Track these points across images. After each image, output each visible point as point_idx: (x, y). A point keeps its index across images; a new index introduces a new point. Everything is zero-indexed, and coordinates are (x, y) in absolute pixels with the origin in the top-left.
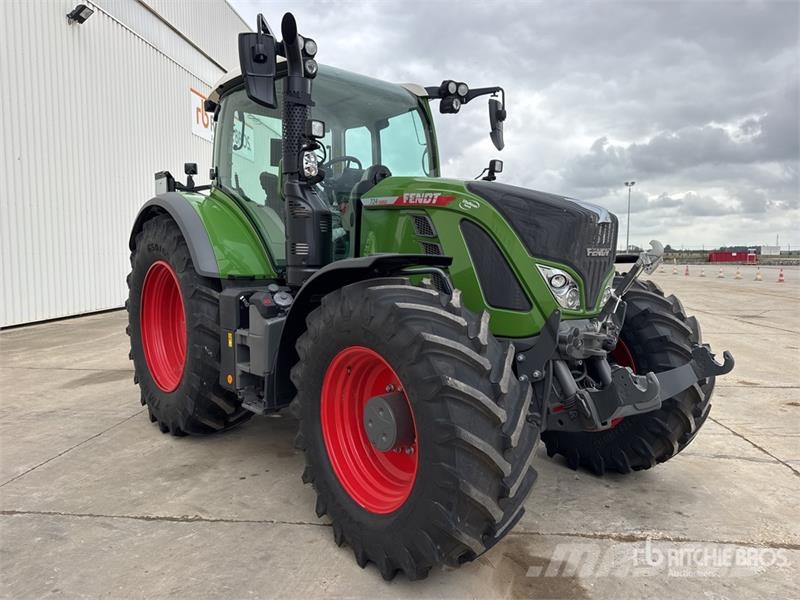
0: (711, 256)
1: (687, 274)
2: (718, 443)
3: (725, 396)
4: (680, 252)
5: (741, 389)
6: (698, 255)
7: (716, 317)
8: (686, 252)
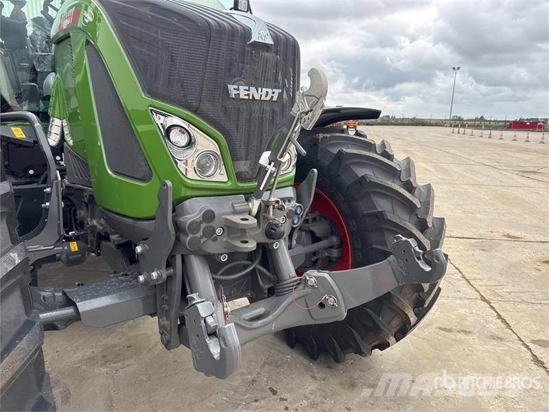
0: (511, 124)
1: (490, 137)
2: (462, 311)
3: (487, 251)
4: (490, 121)
5: (504, 243)
6: (502, 124)
7: (502, 171)
8: (495, 121)
